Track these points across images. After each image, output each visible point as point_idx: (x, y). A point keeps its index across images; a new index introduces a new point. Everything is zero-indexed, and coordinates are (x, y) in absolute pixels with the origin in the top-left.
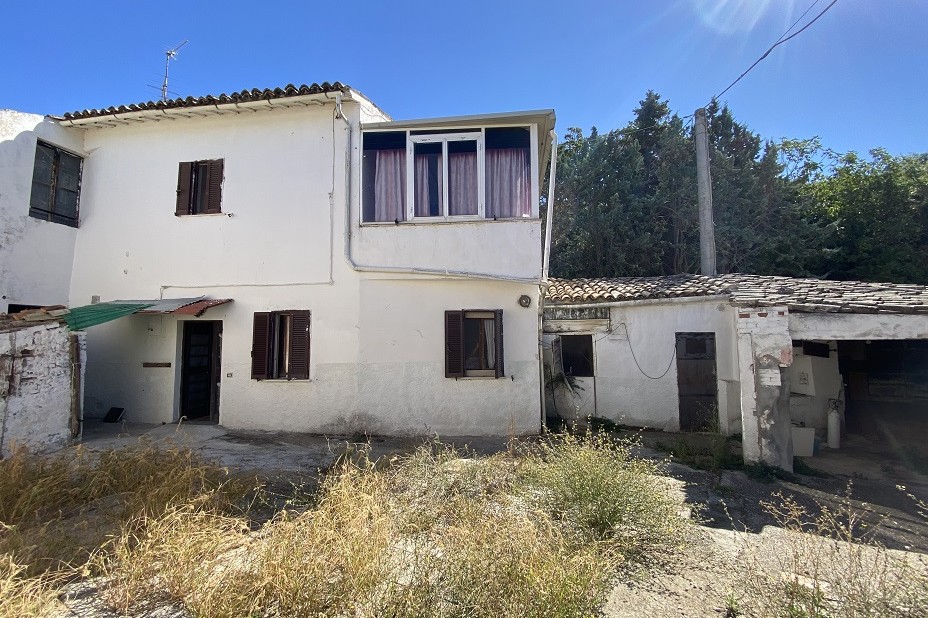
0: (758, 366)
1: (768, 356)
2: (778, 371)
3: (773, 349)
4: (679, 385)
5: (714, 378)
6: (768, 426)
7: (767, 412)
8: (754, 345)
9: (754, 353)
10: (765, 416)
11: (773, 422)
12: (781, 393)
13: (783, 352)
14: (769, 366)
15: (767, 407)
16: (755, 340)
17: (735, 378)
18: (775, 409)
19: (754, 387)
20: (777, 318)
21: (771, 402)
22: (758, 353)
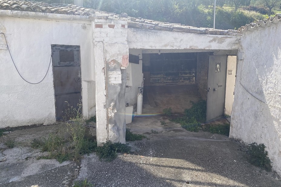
0: (107, 69)
1: (114, 61)
2: (120, 72)
3: (118, 55)
4: (55, 87)
5: (79, 80)
6: (113, 114)
7: (112, 104)
8: (105, 52)
9: (105, 58)
10: (111, 108)
11: (116, 111)
12: (121, 89)
13: (123, 58)
14: (115, 69)
15: (112, 100)
16: (106, 48)
17: (92, 79)
18: (117, 101)
19: (104, 85)
20: (120, 30)
21: (115, 97)
22: (107, 58)
